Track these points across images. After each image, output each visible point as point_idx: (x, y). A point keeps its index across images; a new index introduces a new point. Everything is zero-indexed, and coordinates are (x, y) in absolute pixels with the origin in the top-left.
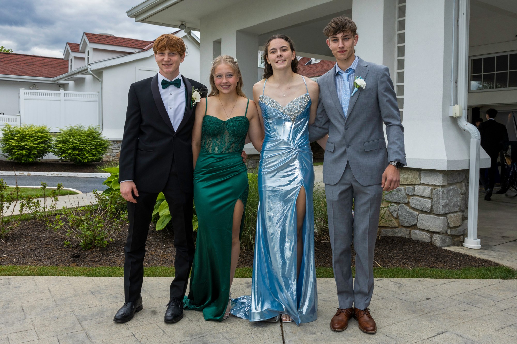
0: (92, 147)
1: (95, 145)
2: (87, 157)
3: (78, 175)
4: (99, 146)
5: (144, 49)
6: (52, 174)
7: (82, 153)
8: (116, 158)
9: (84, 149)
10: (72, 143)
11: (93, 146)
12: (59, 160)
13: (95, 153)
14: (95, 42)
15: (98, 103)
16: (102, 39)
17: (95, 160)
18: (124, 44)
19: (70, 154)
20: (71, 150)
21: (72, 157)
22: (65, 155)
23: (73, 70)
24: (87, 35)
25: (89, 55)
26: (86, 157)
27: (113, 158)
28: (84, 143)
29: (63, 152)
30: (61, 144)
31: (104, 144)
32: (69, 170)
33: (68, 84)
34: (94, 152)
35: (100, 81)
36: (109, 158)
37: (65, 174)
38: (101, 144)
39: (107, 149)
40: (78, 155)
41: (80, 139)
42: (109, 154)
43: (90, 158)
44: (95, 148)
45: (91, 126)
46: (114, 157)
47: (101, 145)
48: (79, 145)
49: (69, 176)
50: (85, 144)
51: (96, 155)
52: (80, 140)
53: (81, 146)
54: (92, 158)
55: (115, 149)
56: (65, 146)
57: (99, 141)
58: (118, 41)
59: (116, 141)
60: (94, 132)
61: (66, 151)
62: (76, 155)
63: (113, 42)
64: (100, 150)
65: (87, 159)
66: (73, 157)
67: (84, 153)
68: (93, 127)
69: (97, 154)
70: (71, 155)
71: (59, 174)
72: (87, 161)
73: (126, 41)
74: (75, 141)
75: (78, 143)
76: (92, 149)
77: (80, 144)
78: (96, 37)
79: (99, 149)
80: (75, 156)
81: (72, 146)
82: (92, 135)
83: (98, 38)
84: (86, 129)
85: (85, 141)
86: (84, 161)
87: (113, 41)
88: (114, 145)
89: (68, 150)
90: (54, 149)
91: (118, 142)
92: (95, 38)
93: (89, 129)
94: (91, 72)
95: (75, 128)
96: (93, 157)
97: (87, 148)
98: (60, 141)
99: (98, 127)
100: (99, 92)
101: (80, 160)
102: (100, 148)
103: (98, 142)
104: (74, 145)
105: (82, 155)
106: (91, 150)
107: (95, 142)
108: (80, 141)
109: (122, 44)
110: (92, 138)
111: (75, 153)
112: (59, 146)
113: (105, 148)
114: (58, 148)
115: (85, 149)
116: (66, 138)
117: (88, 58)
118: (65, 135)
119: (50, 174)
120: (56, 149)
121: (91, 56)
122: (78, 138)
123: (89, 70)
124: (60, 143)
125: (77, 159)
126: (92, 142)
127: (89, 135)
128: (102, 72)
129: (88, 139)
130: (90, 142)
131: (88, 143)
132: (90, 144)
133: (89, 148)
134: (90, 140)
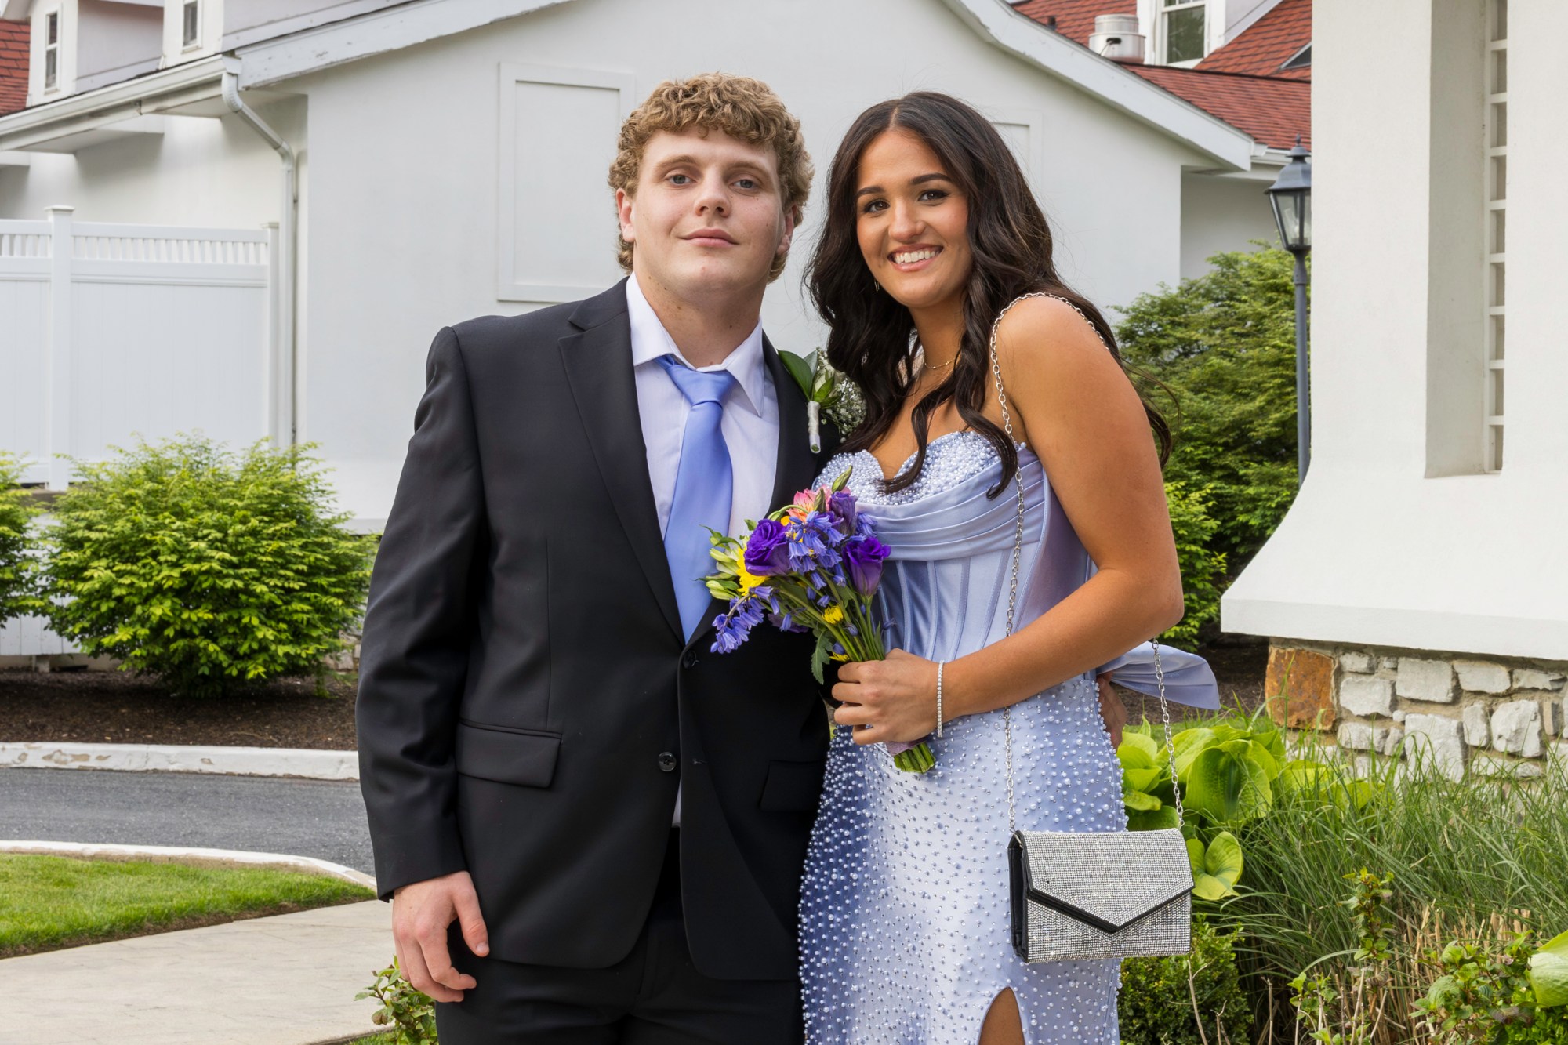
0: (287, 579)
1: (310, 566)
2: (264, 647)
3: (210, 762)
4: (328, 573)
6: (48, 758)
7: (230, 621)
9: (243, 597)
10: (174, 558)
11: (297, 572)
12: (41, 658)
13: (309, 622)
15: (267, 294)
17: (302, 663)
19: (163, 623)
20: (168, 603)
21: (173, 646)
22: (131, 631)
23: (66, 82)
26: (255, 646)
28: (242, 553)
29: (122, 611)
30: (104, 562)
32: (141, 727)
33: (22, 171)
34: (303, 612)
35: (285, 155)
37: (130, 754)
38: (335, 559)
40: (210, 631)
41: (222, 528)
43: (282, 650)
44: (311, 587)
48: (216, 566)
49: (150, 766)
50: (252, 563)
51: (315, 633)
52: (219, 535)
53: (228, 576)
54: (290, 649)
56: (131, 573)
57: (327, 546)
61: (134, 606)
62: (196, 632)
64: (340, 602)
65: (260, 661)
66: (181, 643)
67: (245, 620)
69: (319, 624)
70: (170, 632)
71: (93, 757)
72: (261, 670)
74: (194, 545)
75: (213, 553)
76: (289, 591)
77: (222, 561)
79: (325, 592)
80: (193, 637)
81: (176, 573)
85: (252, 540)
86: (243, 672)
89: (146, 600)
90: (55, 591)
94: (240, 103)
95: (171, 455)
96: (291, 642)
97: (260, 588)
98: (97, 540)
101: (216, 666)
102: (334, 585)
103: (320, 545)
104: (188, 566)
105: (231, 630)
106: (285, 601)
107: (304, 546)
108: (222, 541)
110: (293, 523)
111: (194, 618)
112: (92, 578)
114: (83, 587)
115: (251, 593)
116: (137, 528)
118: (130, 500)
119: (38, 754)
120: (65, 591)
122: (207, 526)
123: (226, 84)
124: (96, 555)
125: (203, 660)
126: (291, 547)
127: (271, 504)
128: (303, 99)
129: (271, 530)
130: (279, 553)
131: (270, 559)
132: (279, 561)
133: (273, 589)
134: (280, 538)
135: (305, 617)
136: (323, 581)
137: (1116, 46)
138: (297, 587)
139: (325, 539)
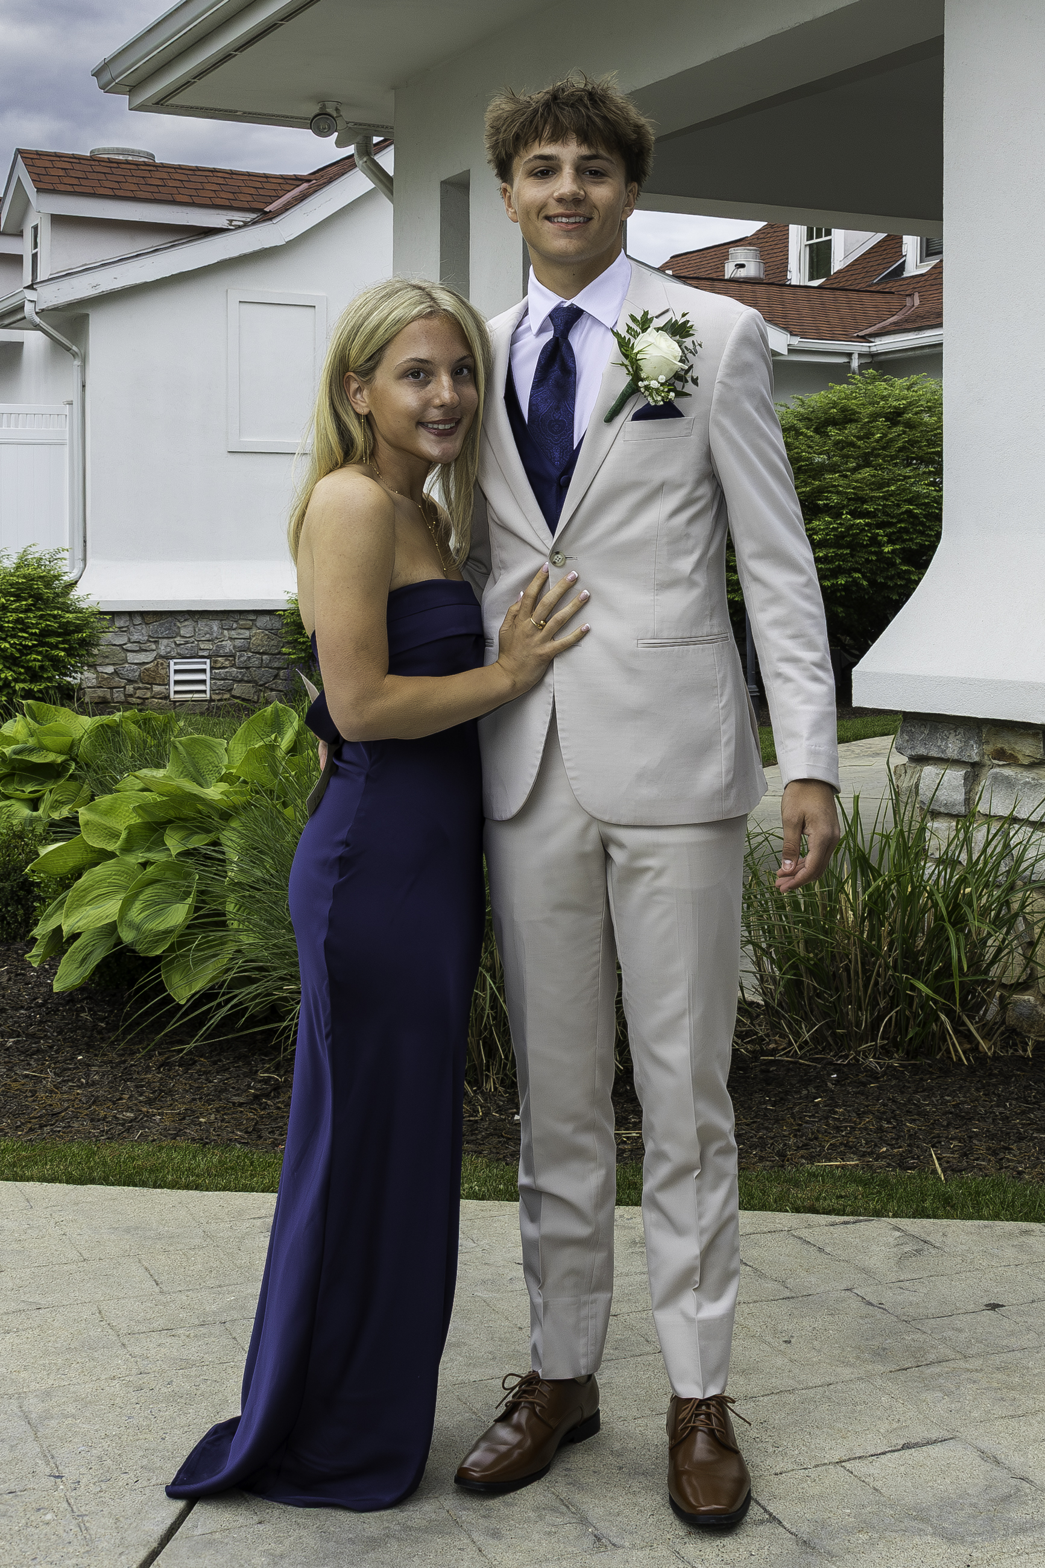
0: (25, 638)
1: (42, 630)
2: (6, 684)
4: (59, 635)
5: (267, 209)
8: (141, 685)
11: (32, 634)
13: (42, 667)
14: (62, 187)
15: (67, 449)
16: (90, 176)
18: (182, 191)
24: (30, 162)
25: (36, 246)
27: (130, 689)
31: (79, 629)
34: (35, 660)
35: (75, 355)
36: (111, 688)
38: (62, 625)
39: (96, 652)
42: (110, 669)
43: (18, 686)
44: (42, 644)
45: (33, 549)
46: (130, 681)
47: (67, 630)
51: (45, 676)
54: (26, 686)
55: (135, 647)
57: (62, 617)
58: (159, 183)
59: (143, 614)
60: (41, 577)
63: (134, 188)
64: (62, 654)
65: (5, 691)
68: (37, 555)
72: (4, 699)
73: (193, 178)
76: (25, 647)
78: (68, 166)
79: (55, 647)
82: (32, 589)
83: (72, 173)
84: (9, 564)
87: (135, 180)
88: (132, 629)
91: (147, 619)
92: (61, 173)
93: (23, 563)
94: (37, 320)
96: (31, 682)
97: (4, 645)
99: (66, 555)
100: (70, 403)
102: (63, 642)
103: (55, 617)
106: (22, 654)
107: (41, 617)
109: (175, 191)
110: (31, 601)
113: (84, 643)
117: (35, 256)
121: (43, 251)
123: (28, 308)
126: (28, 618)
127: (18, 589)
128: (86, 317)
129: (13, 607)
130: (18, 621)
131: (11, 625)
132: (19, 626)
133: (11, 645)
134: (21, 612)
135: (38, 664)
136: (53, 640)
137: (741, 269)
138: (30, 644)
139: (56, 612)
